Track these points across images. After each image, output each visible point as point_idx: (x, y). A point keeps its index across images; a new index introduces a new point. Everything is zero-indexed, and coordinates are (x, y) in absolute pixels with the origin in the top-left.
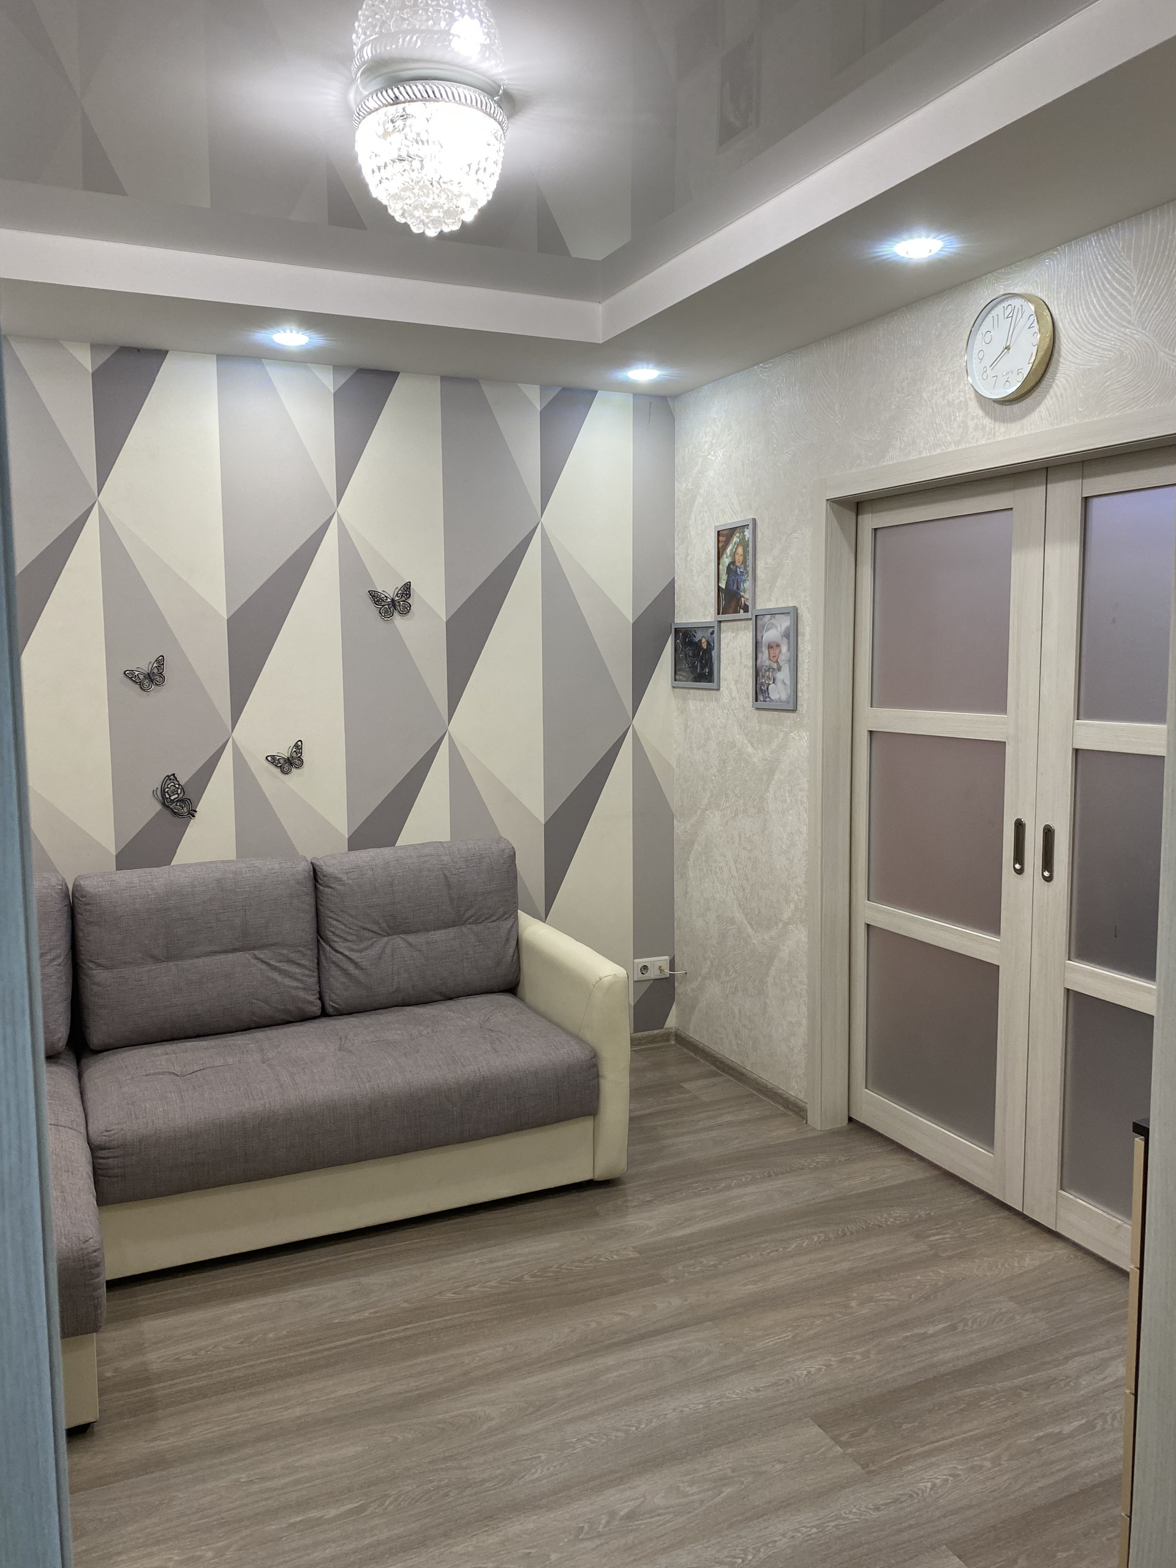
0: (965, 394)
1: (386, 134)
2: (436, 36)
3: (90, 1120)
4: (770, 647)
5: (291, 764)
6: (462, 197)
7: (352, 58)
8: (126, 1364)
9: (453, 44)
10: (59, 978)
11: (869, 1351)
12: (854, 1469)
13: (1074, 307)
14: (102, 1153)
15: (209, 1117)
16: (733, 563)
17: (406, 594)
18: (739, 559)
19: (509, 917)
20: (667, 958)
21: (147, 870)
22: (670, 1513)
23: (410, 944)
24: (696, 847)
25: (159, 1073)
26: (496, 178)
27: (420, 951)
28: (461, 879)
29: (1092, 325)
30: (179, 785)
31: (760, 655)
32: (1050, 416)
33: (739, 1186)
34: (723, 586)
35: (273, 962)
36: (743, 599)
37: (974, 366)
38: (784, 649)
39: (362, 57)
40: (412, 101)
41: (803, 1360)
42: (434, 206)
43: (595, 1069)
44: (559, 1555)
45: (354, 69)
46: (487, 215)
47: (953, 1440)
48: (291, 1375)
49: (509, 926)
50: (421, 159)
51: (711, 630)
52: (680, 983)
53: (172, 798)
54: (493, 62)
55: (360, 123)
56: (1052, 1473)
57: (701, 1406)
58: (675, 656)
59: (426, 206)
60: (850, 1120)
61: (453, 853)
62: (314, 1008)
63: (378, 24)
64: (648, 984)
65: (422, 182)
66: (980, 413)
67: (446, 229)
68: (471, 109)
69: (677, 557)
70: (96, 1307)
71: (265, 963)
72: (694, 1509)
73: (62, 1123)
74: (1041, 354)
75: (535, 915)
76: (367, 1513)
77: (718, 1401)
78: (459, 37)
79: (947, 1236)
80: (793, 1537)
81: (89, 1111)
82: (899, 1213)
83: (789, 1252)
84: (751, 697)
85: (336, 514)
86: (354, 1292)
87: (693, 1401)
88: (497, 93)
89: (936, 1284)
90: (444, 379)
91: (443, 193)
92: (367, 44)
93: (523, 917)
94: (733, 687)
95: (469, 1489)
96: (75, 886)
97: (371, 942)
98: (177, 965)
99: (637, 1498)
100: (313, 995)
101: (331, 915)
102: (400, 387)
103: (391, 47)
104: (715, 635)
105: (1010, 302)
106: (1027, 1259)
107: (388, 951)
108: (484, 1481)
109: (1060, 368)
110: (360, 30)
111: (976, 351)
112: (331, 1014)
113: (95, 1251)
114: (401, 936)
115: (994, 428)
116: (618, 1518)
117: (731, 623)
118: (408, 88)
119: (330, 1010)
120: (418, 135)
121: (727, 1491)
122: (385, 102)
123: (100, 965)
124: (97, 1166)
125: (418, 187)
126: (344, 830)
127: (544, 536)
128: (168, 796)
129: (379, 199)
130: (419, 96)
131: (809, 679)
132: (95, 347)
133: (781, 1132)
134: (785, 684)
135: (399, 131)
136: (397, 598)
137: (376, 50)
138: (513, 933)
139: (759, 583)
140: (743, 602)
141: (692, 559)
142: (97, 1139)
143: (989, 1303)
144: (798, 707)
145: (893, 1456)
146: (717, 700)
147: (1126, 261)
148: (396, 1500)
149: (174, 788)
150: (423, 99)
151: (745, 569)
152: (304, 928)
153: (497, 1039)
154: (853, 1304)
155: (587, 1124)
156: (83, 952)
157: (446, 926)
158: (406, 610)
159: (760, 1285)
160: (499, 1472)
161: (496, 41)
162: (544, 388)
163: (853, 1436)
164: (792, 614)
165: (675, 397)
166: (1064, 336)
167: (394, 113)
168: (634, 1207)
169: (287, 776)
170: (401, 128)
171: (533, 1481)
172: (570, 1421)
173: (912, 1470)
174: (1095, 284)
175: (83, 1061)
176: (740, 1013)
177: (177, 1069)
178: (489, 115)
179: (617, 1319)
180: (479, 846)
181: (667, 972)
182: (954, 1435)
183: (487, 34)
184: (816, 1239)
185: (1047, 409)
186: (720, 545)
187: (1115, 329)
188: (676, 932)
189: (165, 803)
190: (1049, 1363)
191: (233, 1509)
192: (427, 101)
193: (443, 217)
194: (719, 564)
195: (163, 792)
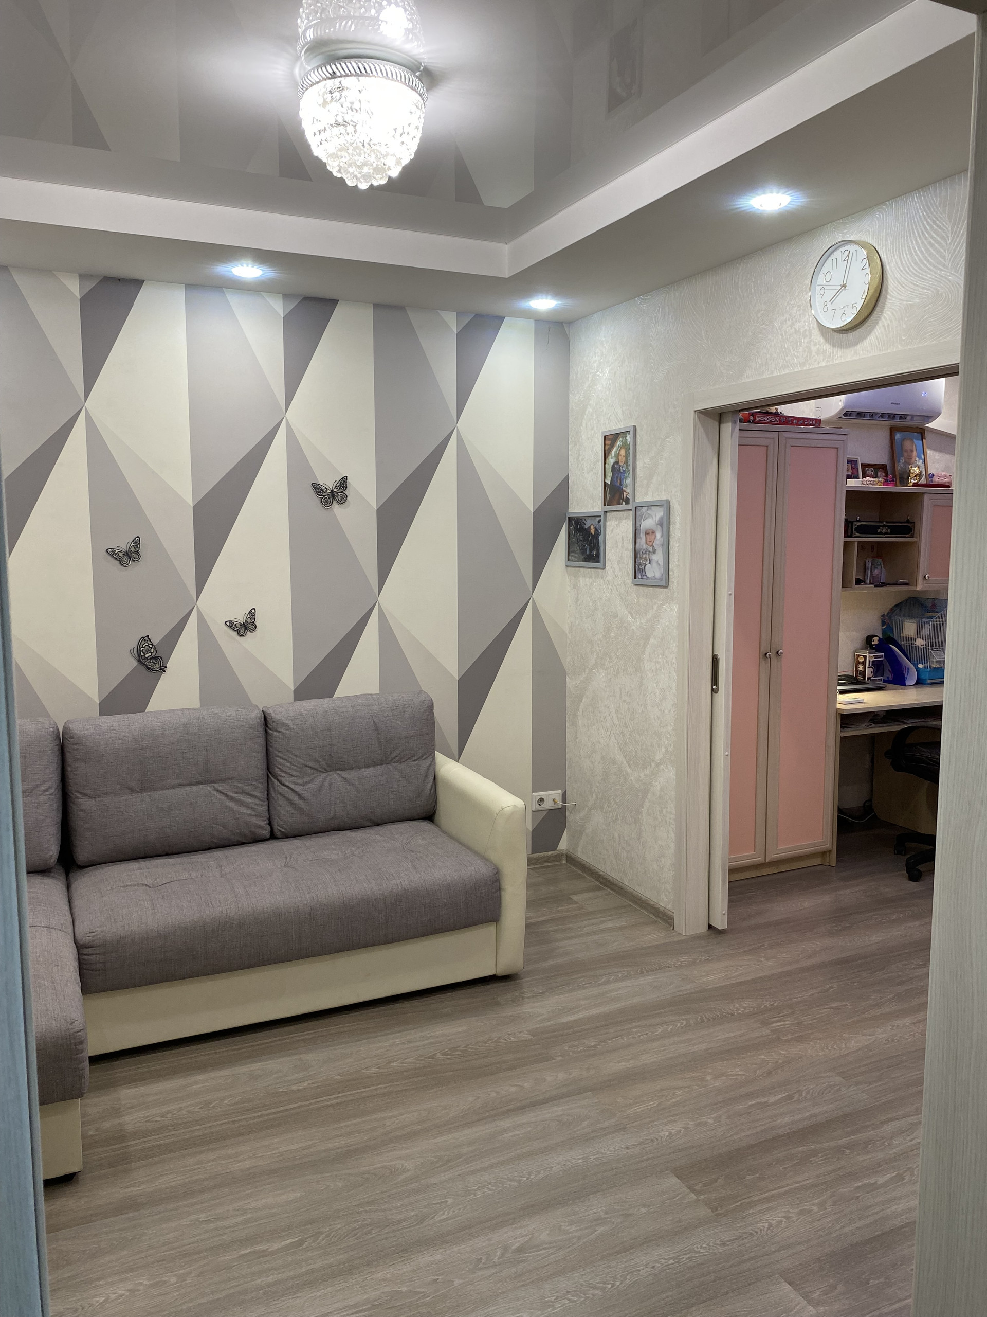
0: (809, 324)
1: (325, 104)
2: (367, 21)
3: (77, 923)
4: (647, 533)
5: (246, 628)
6: (389, 157)
7: (296, 38)
8: (107, 1125)
9: (381, 28)
10: (50, 805)
11: (720, 1117)
12: (703, 1212)
13: (899, 252)
14: (85, 951)
15: (175, 922)
16: (617, 462)
17: (343, 487)
18: (622, 459)
19: (427, 757)
20: (560, 792)
21: (125, 716)
22: (554, 1247)
23: (345, 779)
24: (584, 700)
25: (135, 885)
26: (417, 141)
27: (353, 785)
28: (388, 725)
29: (914, 268)
30: (152, 645)
31: (638, 540)
32: (879, 344)
33: (615, 981)
34: (608, 482)
35: (230, 794)
36: (625, 493)
37: (817, 300)
38: (658, 535)
39: (305, 37)
40: (347, 76)
41: (666, 1124)
42: (365, 164)
43: (498, 883)
44: (461, 1281)
45: (298, 48)
46: (408, 171)
47: (787, 1188)
48: (242, 1134)
49: (428, 764)
50: (355, 124)
51: (598, 519)
52: (571, 813)
53: (147, 656)
54: (416, 43)
55: (303, 93)
56: (868, 1216)
57: (581, 1161)
58: (569, 540)
59: (358, 163)
60: (710, 926)
61: (381, 703)
62: (264, 832)
63: (319, 11)
64: (545, 813)
65: (355, 143)
66: (822, 340)
67: (376, 183)
68: (397, 83)
69: (571, 459)
70: (81, 1077)
71: (223, 793)
72: (574, 1244)
73: (53, 926)
74: (872, 291)
75: (450, 755)
76: (304, 1246)
77: (595, 1157)
78: (386, 22)
79: (787, 1022)
80: (653, 1267)
81: (76, 915)
82: (748, 1004)
83: (657, 1035)
84: (631, 575)
85: (285, 419)
86: (295, 1066)
87: (574, 1157)
88: (418, 69)
89: (777, 1062)
90: (376, 306)
91: (372, 153)
92: (310, 27)
93: (440, 757)
94: (616, 566)
95: (388, 1227)
96: (65, 729)
97: (311, 777)
98: (150, 795)
99: (527, 1235)
100: (263, 821)
101: (279, 754)
102: (339, 312)
103: (329, 30)
104: (602, 523)
105: (846, 248)
106: (853, 1042)
107: (326, 784)
108: (400, 1222)
109: (887, 303)
110: (304, 16)
111: (818, 288)
112: (279, 837)
113: (80, 1031)
114: (338, 772)
115: (833, 353)
116: (510, 1251)
117: (615, 513)
118: (343, 65)
119: (278, 834)
120: (352, 103)
121: (601, 1229)
122: (324, 76)
123: (86, 795)
124: (82, 961)
125: (352, 148)
126: (290, 683)
127: (460, 440)
128: (143, 654)
129: (320, 157)
130: (353, 72)
131: (679, 560)
132: (83, 277)
133: (652, 936)
134: (659, 564)
135: (335, 101)
136: (335, 490)
137: (317, 34)
138: (431, 770)
139: (638, 480)
140: (625, 496)
141: (583, 459)
142: (83, 939)
143: (822, 1077)
144: (670, 583)
145: (738, 1202)
146: (602, 577)
147: (942, 214)
148: (328, 1236)
149: (146, 647)
150: (356, 75)
151: (627, 468)
152: (254, 765)
153: (417, 858)
154: (708, 1078)
155: (492, 928)
156: (71, 784)
157: (374, 764)
158: (343, 500)
159: (631, 1062)
160: (413, 1213)
161: (418, 25)
162: (460, 314)
163: (705, 1185)
164: (665, 506)
165: (570, 323)
166: (891, 276)
167: (332, 85)
168: (529, 998)
169: (242, 638)
170: (338, 98)
171: (440, 1221)
172: (472, 1173)
173: (753, 1213)
174: (916, 234)
175: (71, 875)
176: (620, 838)
177: (149, 881)
178: (412, 88)
179: (513, 1089)
180: (403, 697)
181: (560, 804)
182: (788, 1185)
183: (410, 20)
184: (679, 1025)
185: (877, 337)
186: (607, 447)
187: (933, 271)
188: (568, 771)
189: (141, 660)
190: (868, 1126)
191: (193, 1243)
192: (359, 76)
193: (373, 173)
194: (605, 463)
195: (139, 652)
